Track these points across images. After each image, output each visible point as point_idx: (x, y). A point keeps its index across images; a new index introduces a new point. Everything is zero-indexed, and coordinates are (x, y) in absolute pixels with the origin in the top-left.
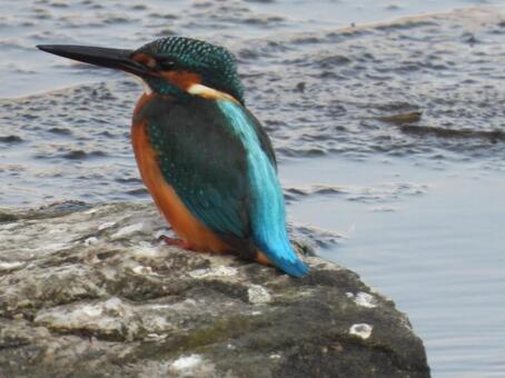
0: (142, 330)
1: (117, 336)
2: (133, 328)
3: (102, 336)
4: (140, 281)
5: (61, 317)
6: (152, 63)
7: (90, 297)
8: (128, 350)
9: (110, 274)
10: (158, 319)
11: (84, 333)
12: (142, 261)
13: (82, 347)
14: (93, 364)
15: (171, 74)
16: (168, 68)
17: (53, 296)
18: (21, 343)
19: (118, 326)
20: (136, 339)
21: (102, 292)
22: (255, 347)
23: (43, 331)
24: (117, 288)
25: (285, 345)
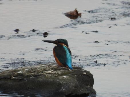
0: (57, 73)
1: (54, 74)
2: (56, 73)
3: (53, 74)
4: (55, 68)
5: (47, 72)
6: (57, 42)
7: (49, 70)
8: (57, 75)
9: (51, 67)
10: (59, 72)
11: (50, 74)
12: (54, 66)
13: (51, 75)
14: (53, 77)
15: (60, 43)
16: (59, 43)
17: (45, 70)
18: (43, 75)
19: (54, 73)
20: (57, 74)
21: (50, 69)
22: (73, 75)
23: (45, 73)
24: (52, 69)
25: (76, 75)
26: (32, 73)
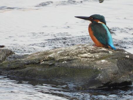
0: (95, 57)
1: (91, 58)
2: (93, 56)
3: (89, 58)
4: (92, 51)
5: (82, 55)
6: (92, 19)
7: (85, 53)
8: (94, 59)
9: (88, 50)
10: (97, 55)
11: (86, 57)
12: (91, 48)
13: (86, 59)
14: (89, 61)
15: (95, 20)
17: (80, 53)
18: (77, 59)
19: (91, 56)
20: (94, 58)
21: (87, 52)
22: (113, 59)
23: (80, 57)
25: (117, 58)
26: (65, 56)
